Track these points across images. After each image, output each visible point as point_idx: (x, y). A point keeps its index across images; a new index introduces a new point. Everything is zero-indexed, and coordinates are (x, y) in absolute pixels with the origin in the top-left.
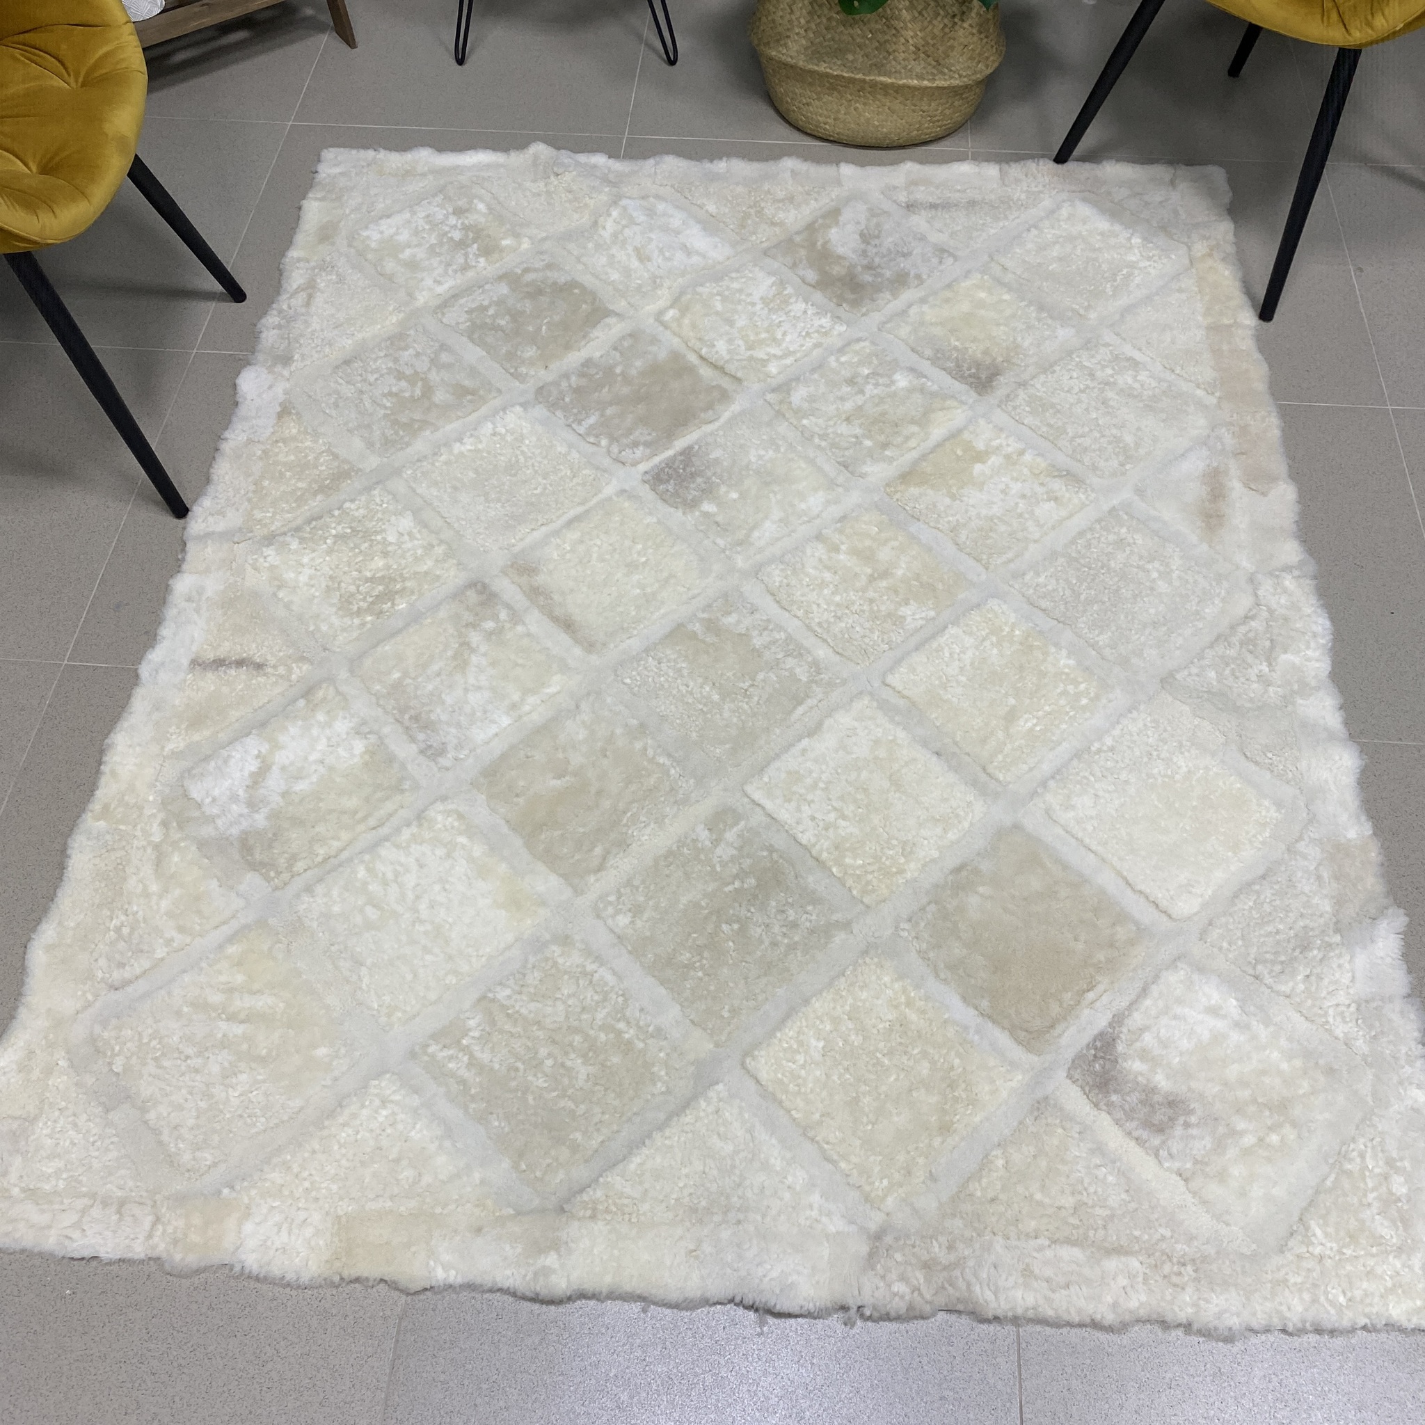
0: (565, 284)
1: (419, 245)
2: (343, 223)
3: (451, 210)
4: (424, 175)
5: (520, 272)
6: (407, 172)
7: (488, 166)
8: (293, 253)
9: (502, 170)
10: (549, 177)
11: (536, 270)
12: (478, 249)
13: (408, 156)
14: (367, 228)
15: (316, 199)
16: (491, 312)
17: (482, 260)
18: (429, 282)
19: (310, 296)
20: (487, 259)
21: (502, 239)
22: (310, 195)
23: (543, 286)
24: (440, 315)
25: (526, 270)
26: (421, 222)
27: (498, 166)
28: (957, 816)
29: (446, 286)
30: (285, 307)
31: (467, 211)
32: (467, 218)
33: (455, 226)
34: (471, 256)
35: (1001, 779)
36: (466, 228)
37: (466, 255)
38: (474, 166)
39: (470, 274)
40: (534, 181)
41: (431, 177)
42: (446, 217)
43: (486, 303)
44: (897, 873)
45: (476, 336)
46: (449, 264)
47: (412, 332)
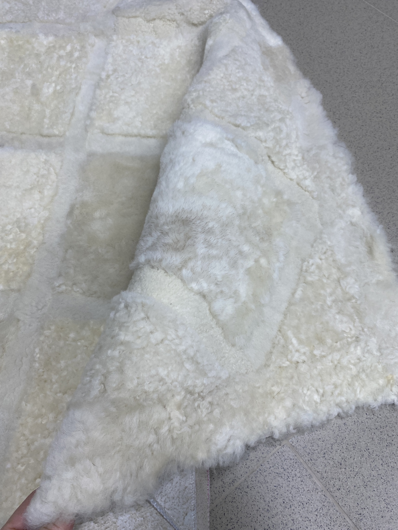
28: (43, 176)
35: (57, 133)
44: (25, 248)
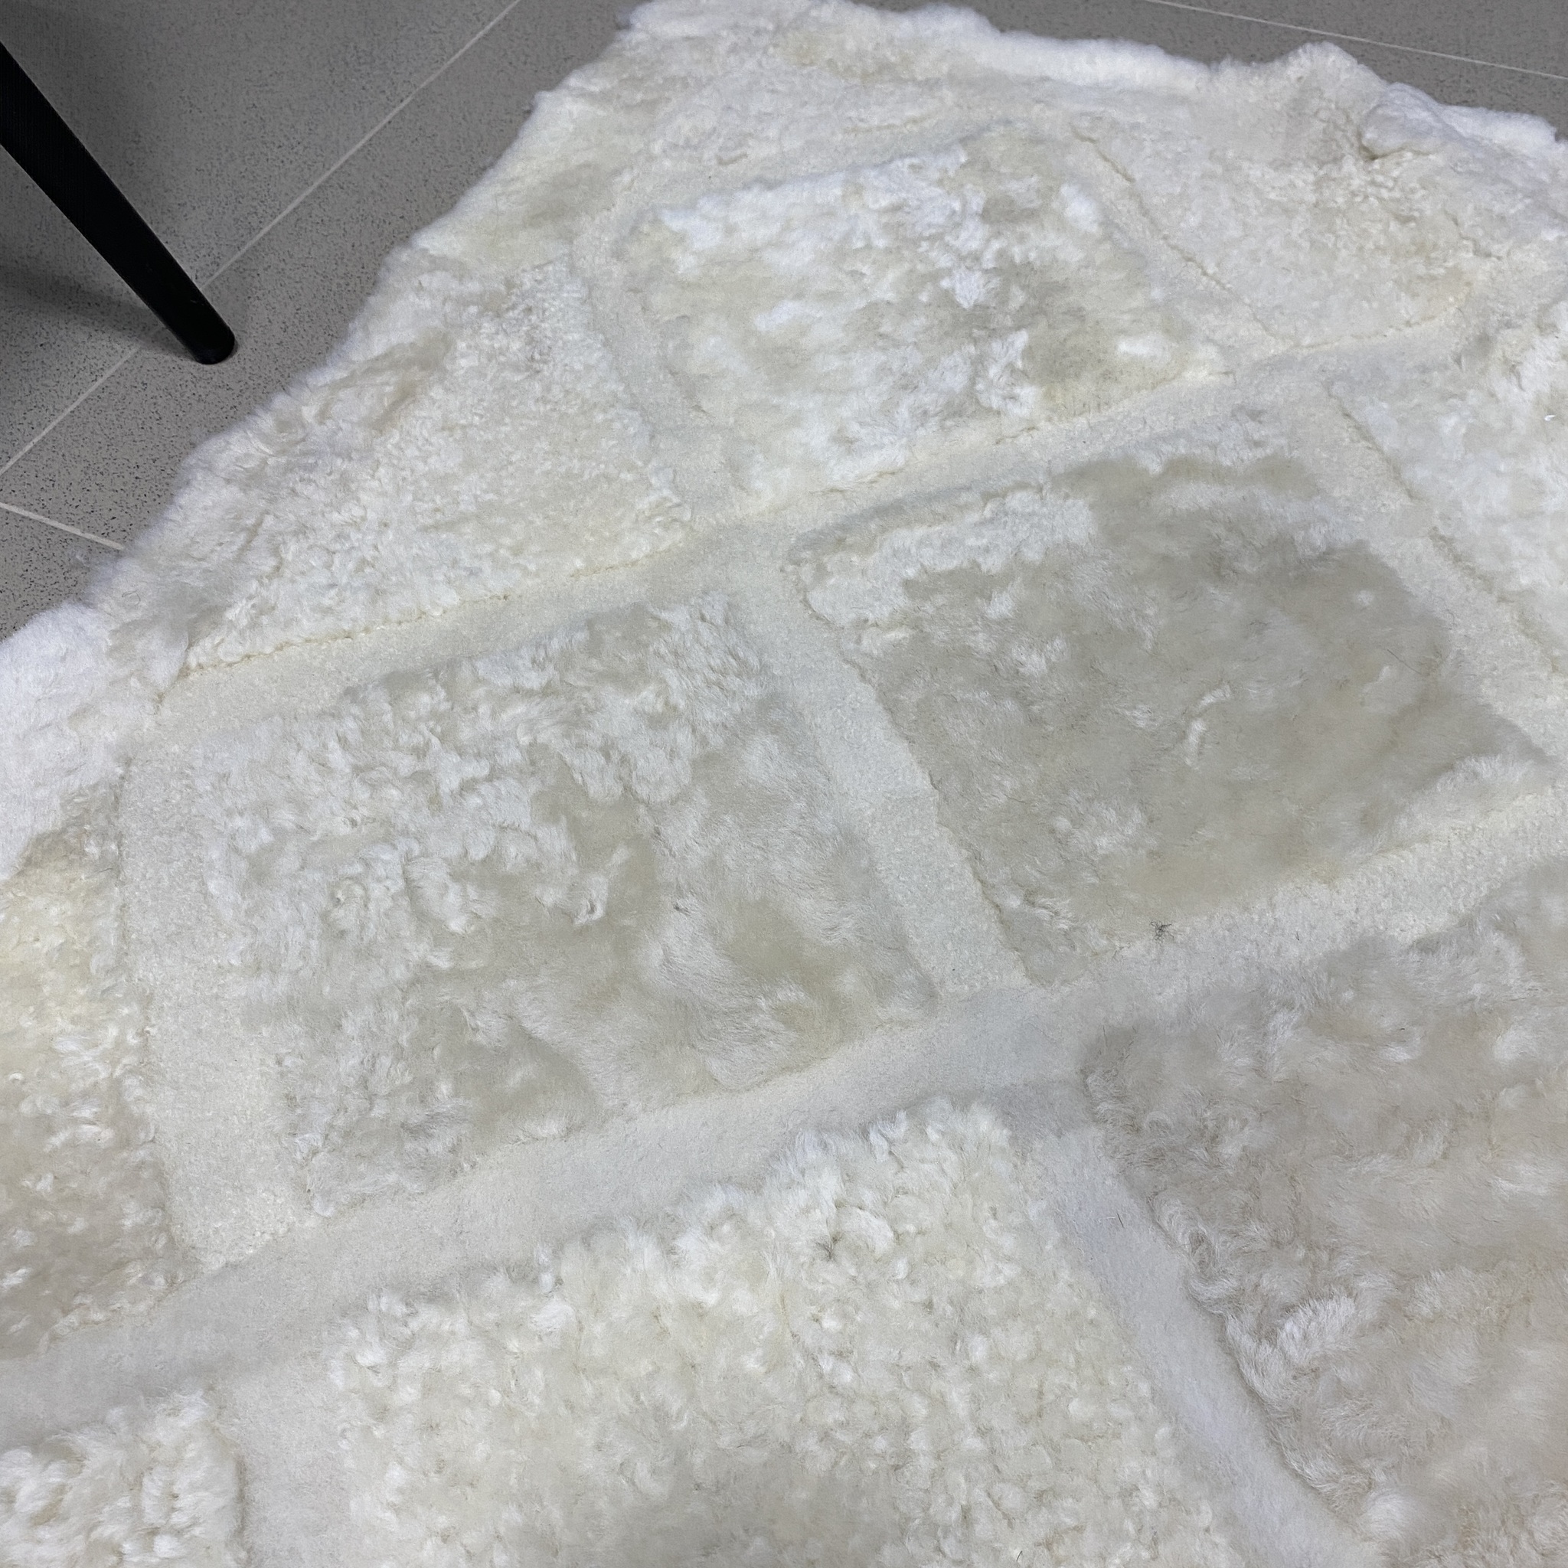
0: (1324, 557)
1: (830, 297)
2: (626, 178)
3: (977, 203)
4: (930, 85)
5: (1155, 467)
6: (884, 67)
7: (1142, 95)
8: (436, 241)
9: (1182, 114)
10: (1337, 160)
11: (1219, 475)
12: (1028, 353)
13: (903, 26)
14: (691, 206)
15: (583, 94)
16: (1001, 606)
17: (1029, 393)
18: (816, 435)
19: (406, 395)
20: (1049, 396)
21: (1124, 332)
22: (574, 81)
23: (1231, 544)
24: (807, 573)
25: (1181, 469)
26: (869, 224)
27: (1175, 99)
29: (873, 462)
30: (309, 413)
31: (1031, 215)
32: (1022, 239)
33: (977, 257)
34: (993, 371)
36: (1009, 272)
37: (978, 366)
38: (1096, 87)
39: (973, 436)
40: (1282, 165)
41: (949, 95)
42: (956, 223)
43: (993, 564)
45: (911, 697)
46: (908, 384)
47: (679, 617)
